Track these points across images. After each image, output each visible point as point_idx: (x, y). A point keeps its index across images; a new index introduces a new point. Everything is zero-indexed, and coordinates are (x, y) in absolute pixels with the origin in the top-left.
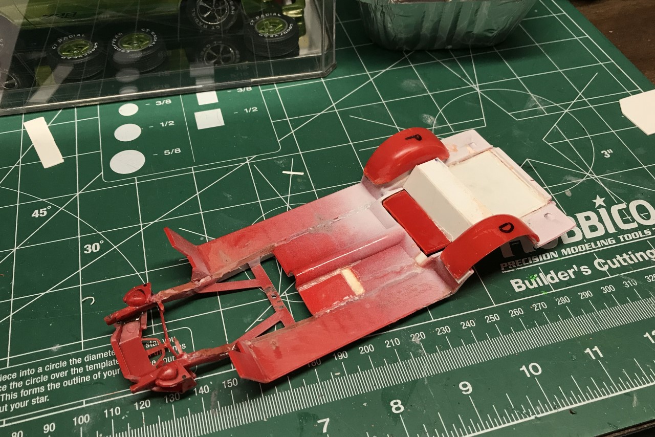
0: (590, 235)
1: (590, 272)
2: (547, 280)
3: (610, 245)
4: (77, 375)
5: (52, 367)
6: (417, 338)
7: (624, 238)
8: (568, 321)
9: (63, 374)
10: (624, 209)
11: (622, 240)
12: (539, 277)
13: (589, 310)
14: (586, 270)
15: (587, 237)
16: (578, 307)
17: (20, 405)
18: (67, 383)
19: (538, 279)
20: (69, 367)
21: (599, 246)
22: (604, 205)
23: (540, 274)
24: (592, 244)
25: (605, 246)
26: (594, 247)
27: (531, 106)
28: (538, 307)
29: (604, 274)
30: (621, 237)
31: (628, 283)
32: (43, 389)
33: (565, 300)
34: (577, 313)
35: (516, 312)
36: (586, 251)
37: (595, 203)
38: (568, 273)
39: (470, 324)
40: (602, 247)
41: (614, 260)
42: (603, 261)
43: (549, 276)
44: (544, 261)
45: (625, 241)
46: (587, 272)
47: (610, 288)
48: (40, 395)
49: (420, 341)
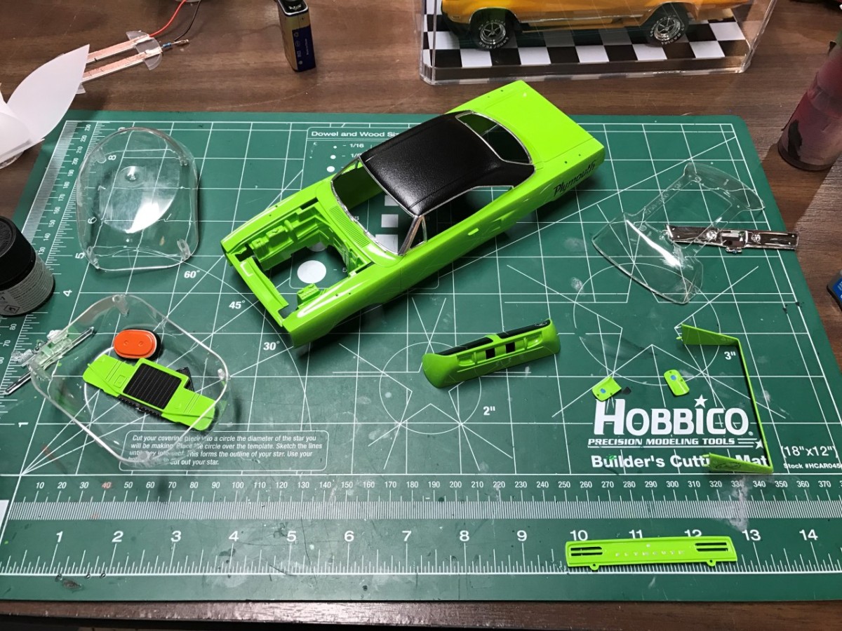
0: (678, 431)
1: (663, 465)
2: (623, 463)
3: (692, 445)
4: (240, 450)
5: (224, 439)
6: (498, 485)
7: (707, 441)
8: (628, 503)
9: (231, 447)
10: (720, 414)
11: (705, 443)
12: (618, 458)
13: (648, 498)
14: (661, 463)
15: (675, 433)
16: (641, 493)
17: (199, 462)
18: (233, 455)
19: (616, 461)
20: (235, 442)
21: (682, 443)
22: (704, 405)
23: (620, 457)
24: (677, 440)
25: (687, 445)
26: (677, 443)
27: (677, 290)
28: (606, 485)
29: (675, 470)
30: (705, 440)
31: (692, 484)
32: (215, 454)
33: (631, 484)
34: (637, 499)
35: (587, 485)
36: (669, 445)
37: (696, 402)
38: (644, 461)
39: (545, 485)
40: (684, 445)
41: (690, 460)
42: (679, 458)
43: (626, 460)
44: (628, 445)
45: (708, 444)
46: (661, 464)
47: (674, 484)
48: (214, 458)
49: (500, 489)
